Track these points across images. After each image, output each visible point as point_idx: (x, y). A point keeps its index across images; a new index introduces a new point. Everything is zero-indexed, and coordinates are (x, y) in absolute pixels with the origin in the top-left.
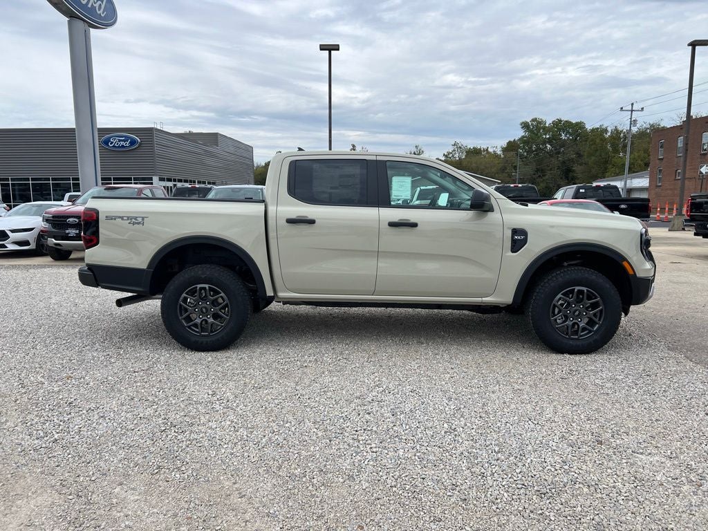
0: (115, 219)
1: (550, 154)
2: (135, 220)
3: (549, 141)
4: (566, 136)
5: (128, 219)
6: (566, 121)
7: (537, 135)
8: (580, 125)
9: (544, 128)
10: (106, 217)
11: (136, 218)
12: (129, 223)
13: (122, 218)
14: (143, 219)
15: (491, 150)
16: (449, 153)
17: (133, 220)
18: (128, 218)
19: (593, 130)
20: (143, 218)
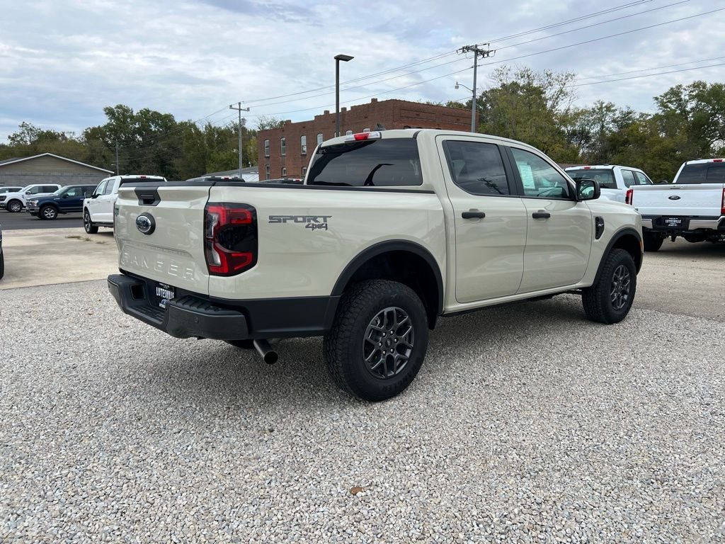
0: (285, 221)
1: (142, 146)
2: (315, 222)
3: (139, 131)
4: (156, 127)
5: (304, 221)
6: (155, 112)
7: (124, 123)
8: (168, 118)
9: (132, 117)
10: (271, 217)
11: (315, 218)
12: (307, 227)
13: (295, 219)
14: (325, 221)
15: (68, 136)
16: (16, 136)
17: (312, 222)
18: (305, 219)
19: (182, 124)
20: (325, 218)
